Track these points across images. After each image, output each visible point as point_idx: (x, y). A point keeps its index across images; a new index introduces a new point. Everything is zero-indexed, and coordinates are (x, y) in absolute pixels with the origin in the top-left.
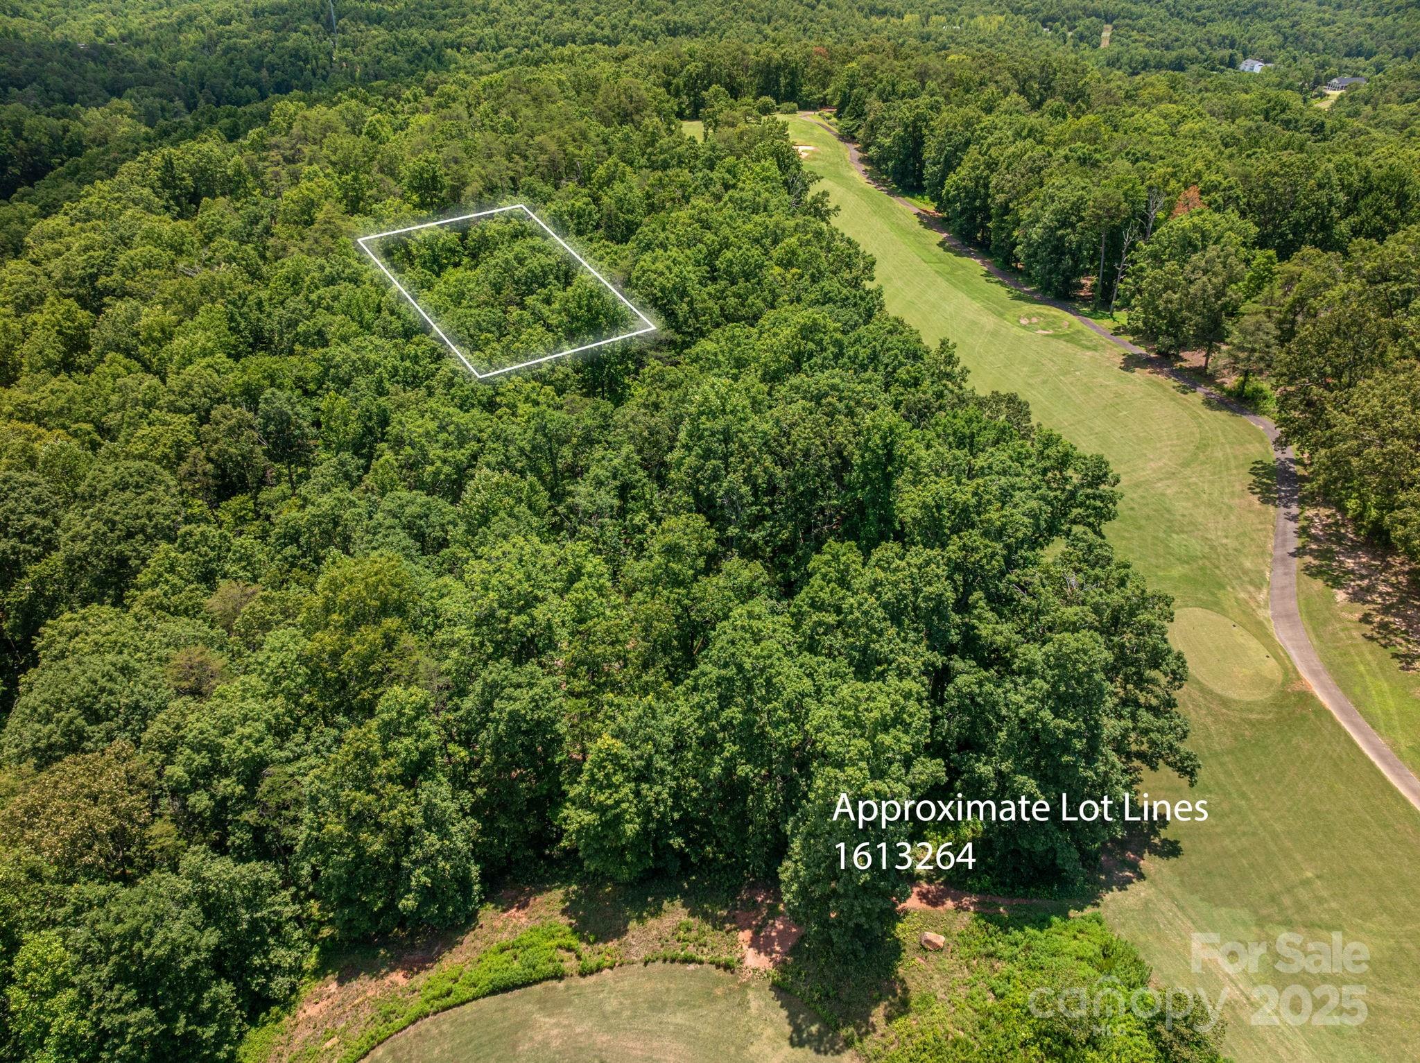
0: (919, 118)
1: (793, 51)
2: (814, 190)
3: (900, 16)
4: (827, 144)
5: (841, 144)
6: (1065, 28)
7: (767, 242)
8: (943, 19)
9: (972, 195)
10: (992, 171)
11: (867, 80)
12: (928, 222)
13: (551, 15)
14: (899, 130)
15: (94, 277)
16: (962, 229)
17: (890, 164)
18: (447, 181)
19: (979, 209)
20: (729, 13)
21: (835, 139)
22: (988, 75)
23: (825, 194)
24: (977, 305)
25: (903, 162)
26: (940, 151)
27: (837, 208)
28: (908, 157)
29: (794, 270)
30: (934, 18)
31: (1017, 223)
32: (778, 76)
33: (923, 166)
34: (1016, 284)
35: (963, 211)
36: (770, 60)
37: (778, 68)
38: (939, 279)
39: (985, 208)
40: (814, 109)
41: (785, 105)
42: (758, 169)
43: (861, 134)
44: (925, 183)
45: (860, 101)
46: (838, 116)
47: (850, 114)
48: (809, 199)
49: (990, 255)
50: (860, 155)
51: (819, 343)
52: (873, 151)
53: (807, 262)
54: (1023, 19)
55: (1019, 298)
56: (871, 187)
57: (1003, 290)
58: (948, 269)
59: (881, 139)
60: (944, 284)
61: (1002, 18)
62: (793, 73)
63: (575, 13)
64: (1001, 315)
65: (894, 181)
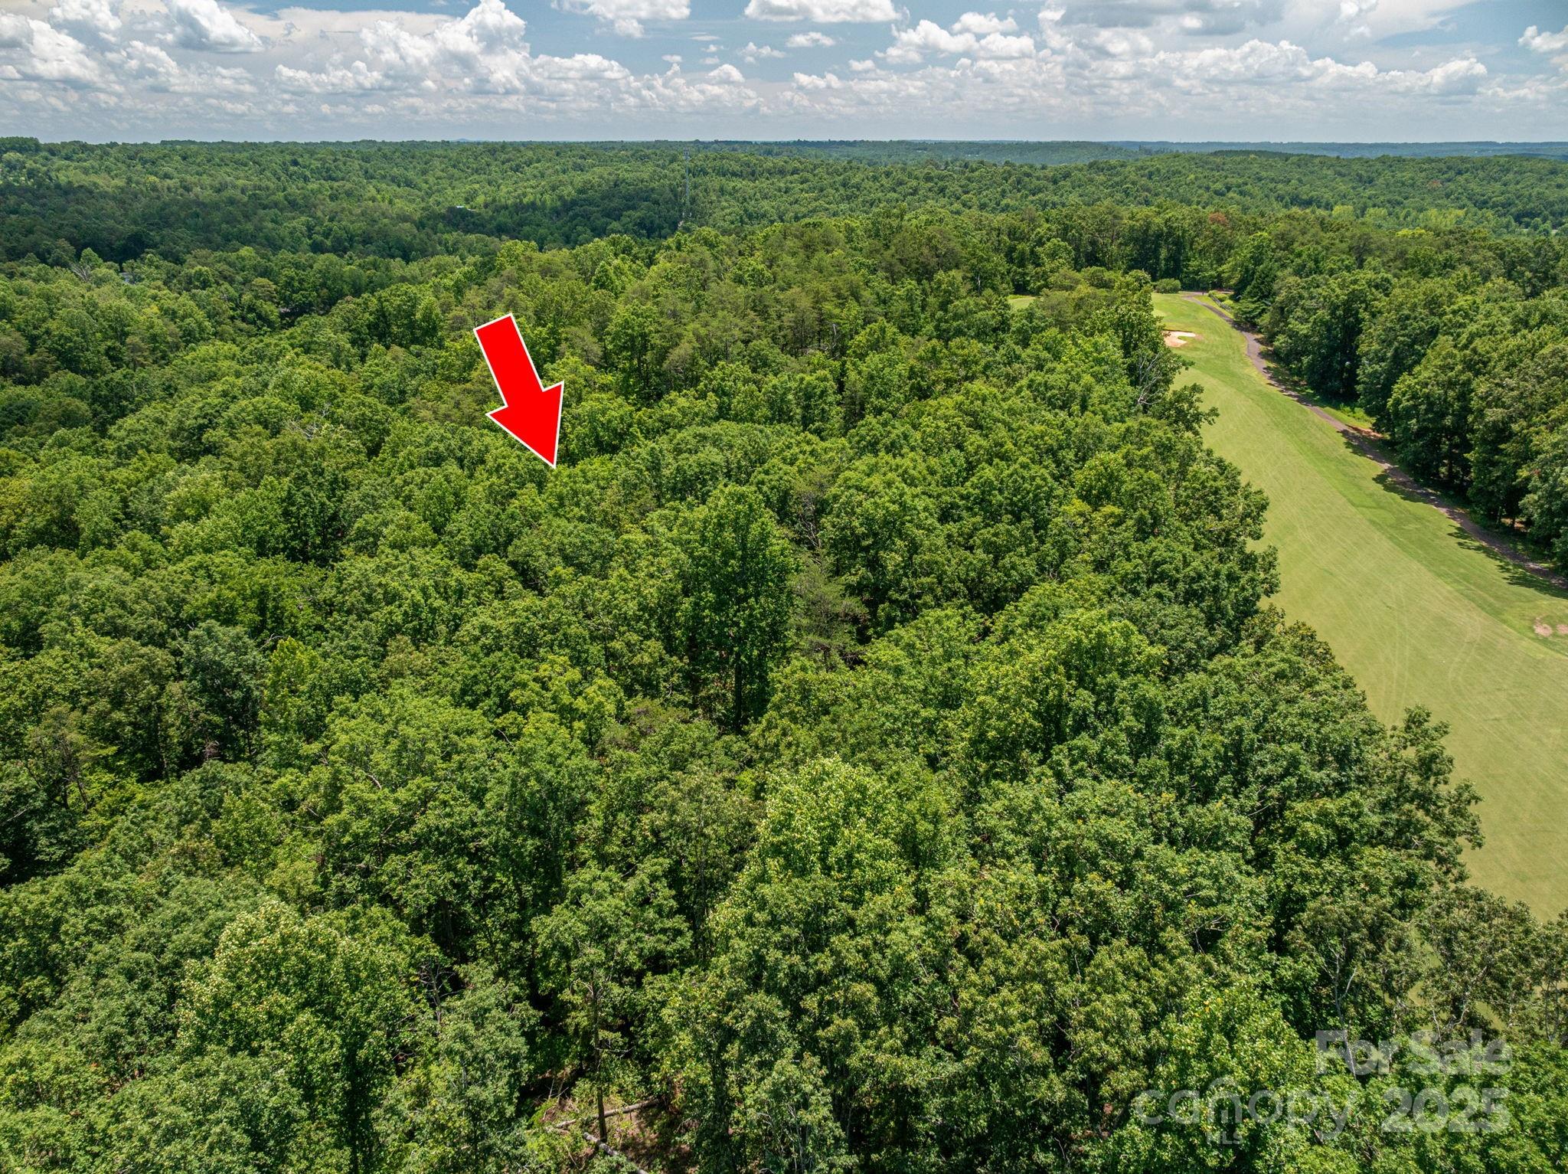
0: (1354, 297)
1: (1181, 215)
2: (1180, 381)
3: (1329, 207)
4: (1215, 332)
5: (1236, 333)
6: (1548, 225)
7: (1069, 455)
8: (1383, 211)
9: (1436, 408)
10: (1477, 373)
11: (1280, 253)
12: (1359, 444)
13: (915, 192)
14: (1324, 314)
15: (202, 428)
16: (1417, 459)
17: (1305, 360)
18: (656, 340)
19: (1450, 432)
20: (1118, 196)
21: (1228, 326)
22: (1457, 255)
23: (1196, 389)
24: (1447, 588)
25: (1324, 358)
26: (1386, 342)
27: (1214, 412)
28: (1333, 350)
29: (1109, 509)
30: (1371, 210)
31: (1527, 456)
32: (1158, 246)
33: (1356, 362)
34: (1515, 556)
35: (1420, 434)
36: (1148, 225)
37: (1159, 235)
38: (1377, 535)
39: (1460, 428)
40: (1205, 290)
41: (1164, 282)
42: (1088, 347)
43: (1265, 320)
44: (1359, 388)
45: (1268, 278)
46: (1235, 299)
47: (1251, 295)
48: (1169, 396)
49: (1466, 502)
50: (1262, 348)
51: (1106, 695)
52: (1281, 341)
53: (1133, 499)
54: (1489, 214)
55: (1523, 582)
56: (1275, 390)
57: (1492, 565)
58: (1391, 519)
59: (1294, 325)
60: (1387, 544)
61: (1461, 213)
62: (1179, 244)
63: (942, 190)
64: (1496, 613)
65: (1311, 384)
